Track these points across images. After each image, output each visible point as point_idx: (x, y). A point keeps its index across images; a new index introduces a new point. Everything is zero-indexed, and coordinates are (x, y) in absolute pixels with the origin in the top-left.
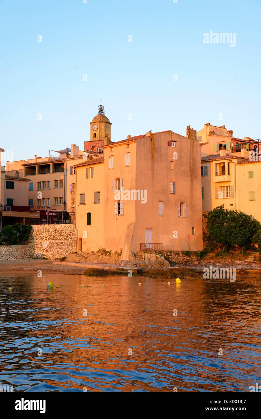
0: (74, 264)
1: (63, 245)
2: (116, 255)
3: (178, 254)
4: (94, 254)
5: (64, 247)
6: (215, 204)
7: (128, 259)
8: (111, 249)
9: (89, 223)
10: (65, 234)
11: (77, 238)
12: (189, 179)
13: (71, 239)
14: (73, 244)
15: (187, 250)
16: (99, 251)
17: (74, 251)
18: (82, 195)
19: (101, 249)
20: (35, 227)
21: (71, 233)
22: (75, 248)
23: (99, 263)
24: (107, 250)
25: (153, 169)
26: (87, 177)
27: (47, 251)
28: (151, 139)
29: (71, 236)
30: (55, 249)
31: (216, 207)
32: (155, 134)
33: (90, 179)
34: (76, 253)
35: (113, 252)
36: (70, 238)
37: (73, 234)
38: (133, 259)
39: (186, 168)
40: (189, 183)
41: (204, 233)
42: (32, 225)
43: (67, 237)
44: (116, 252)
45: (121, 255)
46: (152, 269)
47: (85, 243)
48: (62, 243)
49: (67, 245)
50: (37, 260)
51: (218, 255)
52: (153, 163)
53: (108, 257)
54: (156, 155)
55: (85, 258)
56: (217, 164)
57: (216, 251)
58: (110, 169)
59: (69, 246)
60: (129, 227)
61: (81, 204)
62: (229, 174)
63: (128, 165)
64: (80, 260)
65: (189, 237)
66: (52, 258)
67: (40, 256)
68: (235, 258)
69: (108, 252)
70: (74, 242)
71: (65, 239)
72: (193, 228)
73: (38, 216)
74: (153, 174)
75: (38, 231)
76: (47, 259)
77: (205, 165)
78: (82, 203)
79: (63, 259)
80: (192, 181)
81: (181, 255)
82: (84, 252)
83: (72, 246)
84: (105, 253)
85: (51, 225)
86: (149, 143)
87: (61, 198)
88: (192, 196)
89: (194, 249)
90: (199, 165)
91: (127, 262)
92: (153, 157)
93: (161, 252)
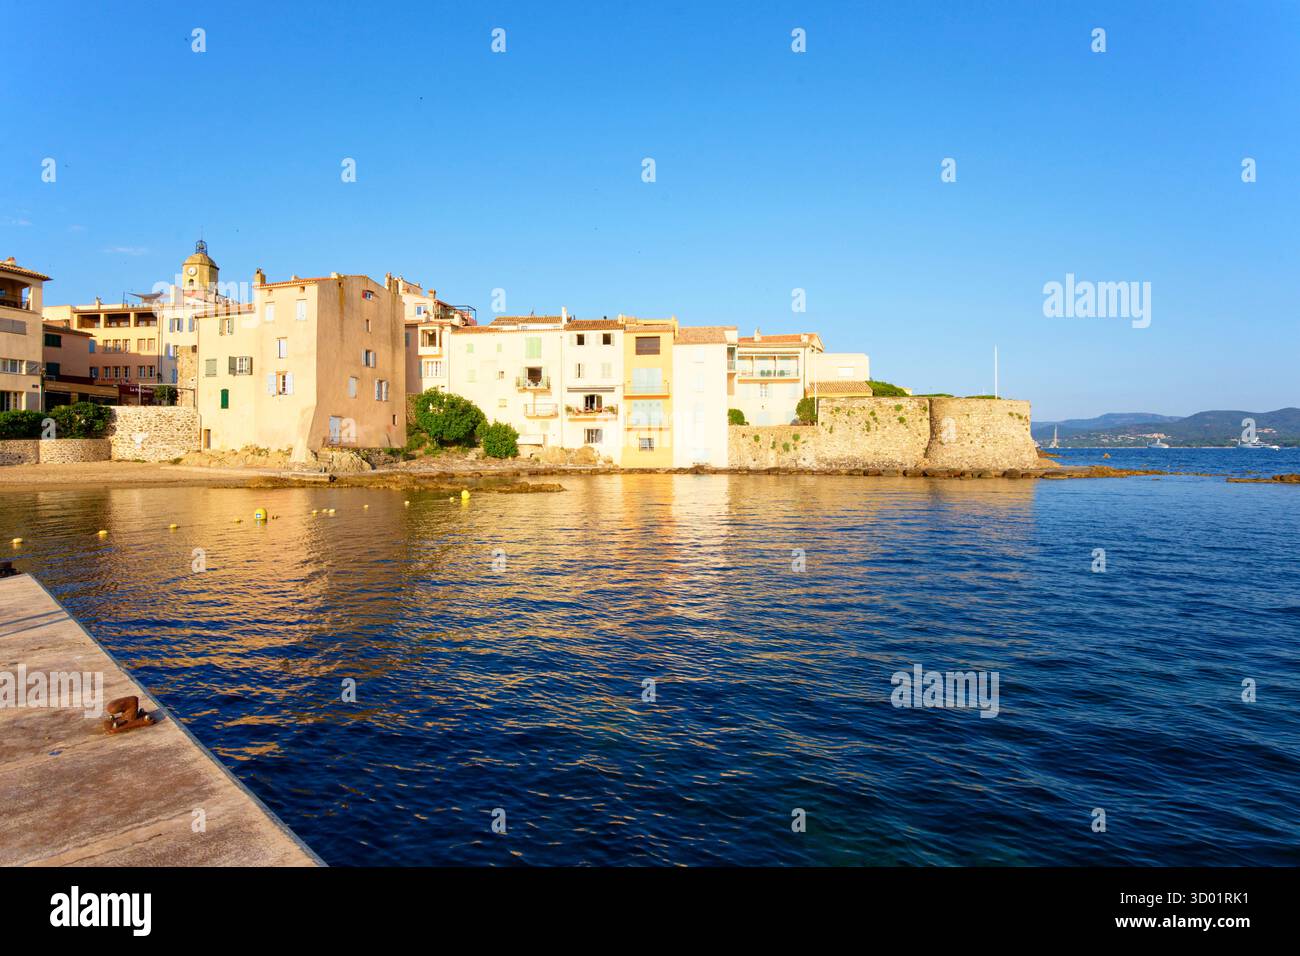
0: (200, 470)
1: (174, 439)
2: (281, 454)
3: (379, 453)
4: (236, 454)
5: (176, 442)
6: (427, 385)
7: (303, 461)
8: (269, 445)
9: (225, 404)
10: (177, 422)
11: (201, 429)
12: (390, 347)
13: (190, 429)
14: (193, 438)
15: (387, 446)
16: (247, 449)
17: (196, 449)
18: (211, 362)
19: (249, 445)
20: (119, 410)
21: (189, 420)
22: (197, 443)
23: (248, 467)
24: (261, 447)
25: (342, 326)
26: (221, 334)
27: (143, 449)
28: (340, 284)
29: (188, 425)
30: (159, 445)
31: (428, 389)
32: (345, 277)
33: (227, 337)
34: (199, 451)
35: (274, 449)
36: (186, 428)
37: (191, 422)
38: (313, 459)
39: (386, 332)
40: (390, 353)
41: (408, 424)
42: (112, 407)
43: (181, 427)
44: (279, 450)
45: (290, 454)
46: (345, 474)
47: (216, 436)
49: (181, 439)
50: (124, 463)
51: (428, 453)
52: (342, 319)
53: (264, 458)
54: (346, 309)
55: (220, 459)
56: (423, 331)
57: (424, 448)
58: (266, 323)
59: (185, 442)
60: (303, 412)
61: (207, 375)
62: (440, 345)
63: (304, 318)
64: (210, 462)
65: (389, 428)
66: (154, 460)
67: (128, 456)
68: (451, 456)
69: (262, 450)
70: (193, 435)
71: (178, 430)
72: (394, 416)
73: (114, 393)
74: (342, 335)
75: (125, 417)
76: (144, 461)
77: (410, 331)
78: (211, 373)
79: (177, 461)
80: (394, 352)
81: (382, 453)
82: (214, 451)
83: (192, 441)
84: (259, 452)
85: (149, 407)
86: (336, 288)
87: (151, 367)
88: (393, 372)
89: (396, 446)
90: (402, 330)
91: (304, 466)
92: (342, 309)
93: (357, 450)
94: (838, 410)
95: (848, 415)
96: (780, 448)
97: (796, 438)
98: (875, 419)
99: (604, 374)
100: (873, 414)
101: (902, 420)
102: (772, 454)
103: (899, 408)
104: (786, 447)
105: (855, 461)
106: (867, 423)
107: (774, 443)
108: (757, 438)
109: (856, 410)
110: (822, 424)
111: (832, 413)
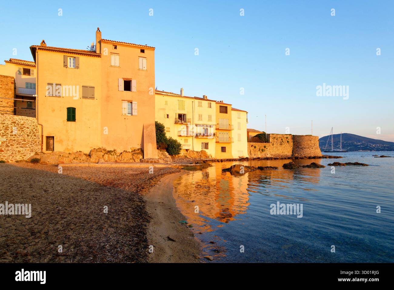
1: (26, 143)
5: (27, 145)
9: (72, 119)
10: (27, 129)
11: (42, 136)
13: (35, 136)
14: (37, 142)
17: (40, 152)
21: (34, 128)
27: (2, 151)
29: (34, 132)
30: (15, 148)
34: (43, 153)
35: (119, 151)
36: (33, 135)
37: (36, 130)
43: (30, 133)
47: (61, 141)
48: (24, 140)
49: (30, 143)
59: (33, 145)
71: (28, 136)
83: (37, 145)
84: (109, 153)
94: (274, 138)
95: (277, 140)
96: (261, 151)
97: (265, 147)
98: (282, 141)
99: (209, 120)
100: (282, 139)
101: (288, 142)
102: (259, 153)
103: (287, 138)
104: (262, 150)
105: (279, 155)
106: (281, 142)
107: (259, 149)
108: (255, 147)
109: (278, 138)
110: (271, 142)
111: (273, 139)
